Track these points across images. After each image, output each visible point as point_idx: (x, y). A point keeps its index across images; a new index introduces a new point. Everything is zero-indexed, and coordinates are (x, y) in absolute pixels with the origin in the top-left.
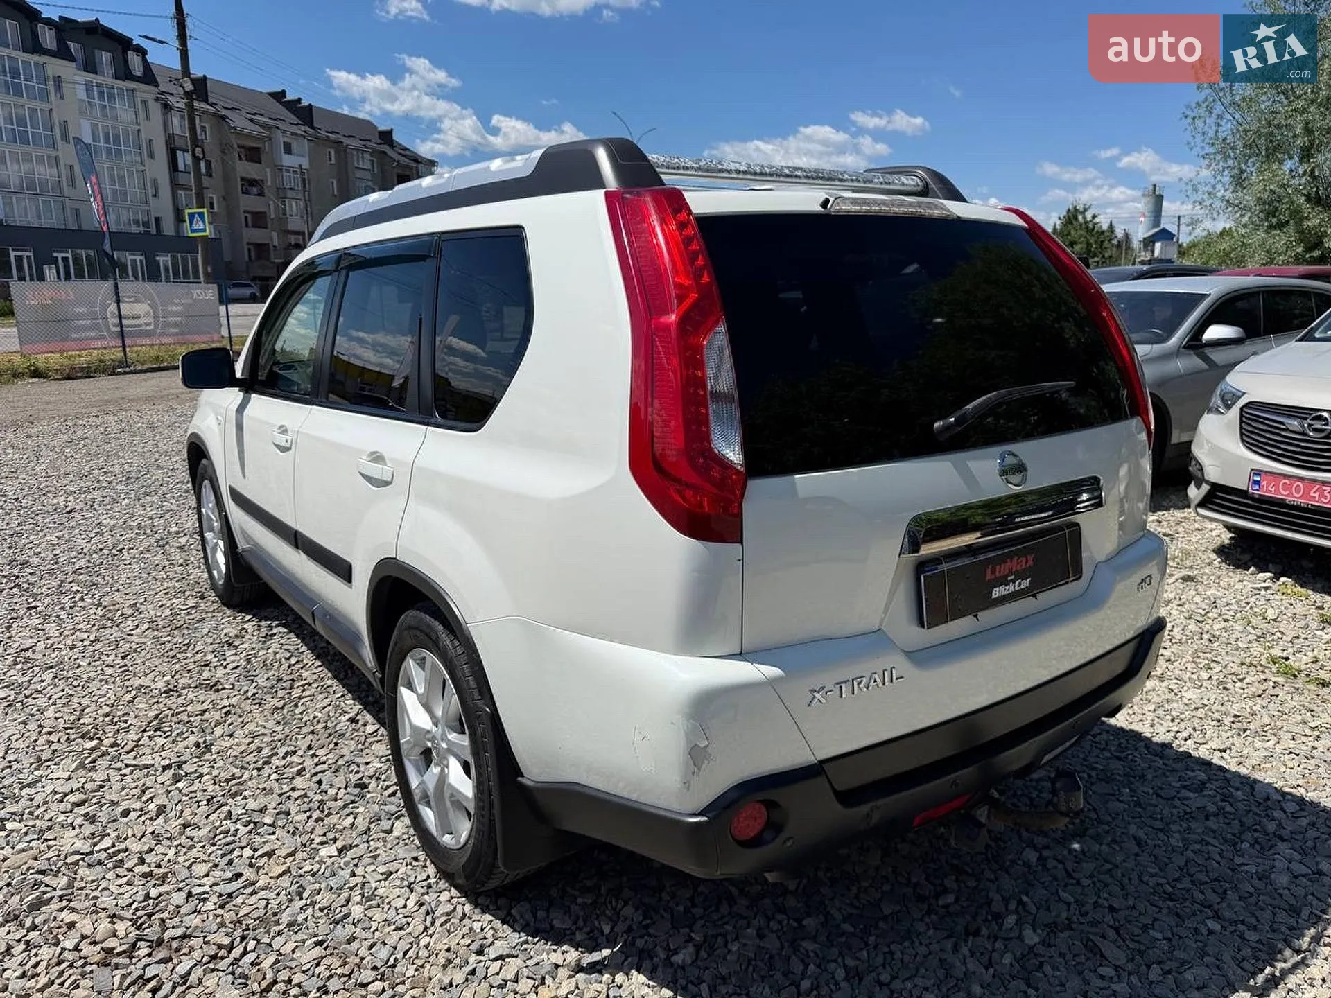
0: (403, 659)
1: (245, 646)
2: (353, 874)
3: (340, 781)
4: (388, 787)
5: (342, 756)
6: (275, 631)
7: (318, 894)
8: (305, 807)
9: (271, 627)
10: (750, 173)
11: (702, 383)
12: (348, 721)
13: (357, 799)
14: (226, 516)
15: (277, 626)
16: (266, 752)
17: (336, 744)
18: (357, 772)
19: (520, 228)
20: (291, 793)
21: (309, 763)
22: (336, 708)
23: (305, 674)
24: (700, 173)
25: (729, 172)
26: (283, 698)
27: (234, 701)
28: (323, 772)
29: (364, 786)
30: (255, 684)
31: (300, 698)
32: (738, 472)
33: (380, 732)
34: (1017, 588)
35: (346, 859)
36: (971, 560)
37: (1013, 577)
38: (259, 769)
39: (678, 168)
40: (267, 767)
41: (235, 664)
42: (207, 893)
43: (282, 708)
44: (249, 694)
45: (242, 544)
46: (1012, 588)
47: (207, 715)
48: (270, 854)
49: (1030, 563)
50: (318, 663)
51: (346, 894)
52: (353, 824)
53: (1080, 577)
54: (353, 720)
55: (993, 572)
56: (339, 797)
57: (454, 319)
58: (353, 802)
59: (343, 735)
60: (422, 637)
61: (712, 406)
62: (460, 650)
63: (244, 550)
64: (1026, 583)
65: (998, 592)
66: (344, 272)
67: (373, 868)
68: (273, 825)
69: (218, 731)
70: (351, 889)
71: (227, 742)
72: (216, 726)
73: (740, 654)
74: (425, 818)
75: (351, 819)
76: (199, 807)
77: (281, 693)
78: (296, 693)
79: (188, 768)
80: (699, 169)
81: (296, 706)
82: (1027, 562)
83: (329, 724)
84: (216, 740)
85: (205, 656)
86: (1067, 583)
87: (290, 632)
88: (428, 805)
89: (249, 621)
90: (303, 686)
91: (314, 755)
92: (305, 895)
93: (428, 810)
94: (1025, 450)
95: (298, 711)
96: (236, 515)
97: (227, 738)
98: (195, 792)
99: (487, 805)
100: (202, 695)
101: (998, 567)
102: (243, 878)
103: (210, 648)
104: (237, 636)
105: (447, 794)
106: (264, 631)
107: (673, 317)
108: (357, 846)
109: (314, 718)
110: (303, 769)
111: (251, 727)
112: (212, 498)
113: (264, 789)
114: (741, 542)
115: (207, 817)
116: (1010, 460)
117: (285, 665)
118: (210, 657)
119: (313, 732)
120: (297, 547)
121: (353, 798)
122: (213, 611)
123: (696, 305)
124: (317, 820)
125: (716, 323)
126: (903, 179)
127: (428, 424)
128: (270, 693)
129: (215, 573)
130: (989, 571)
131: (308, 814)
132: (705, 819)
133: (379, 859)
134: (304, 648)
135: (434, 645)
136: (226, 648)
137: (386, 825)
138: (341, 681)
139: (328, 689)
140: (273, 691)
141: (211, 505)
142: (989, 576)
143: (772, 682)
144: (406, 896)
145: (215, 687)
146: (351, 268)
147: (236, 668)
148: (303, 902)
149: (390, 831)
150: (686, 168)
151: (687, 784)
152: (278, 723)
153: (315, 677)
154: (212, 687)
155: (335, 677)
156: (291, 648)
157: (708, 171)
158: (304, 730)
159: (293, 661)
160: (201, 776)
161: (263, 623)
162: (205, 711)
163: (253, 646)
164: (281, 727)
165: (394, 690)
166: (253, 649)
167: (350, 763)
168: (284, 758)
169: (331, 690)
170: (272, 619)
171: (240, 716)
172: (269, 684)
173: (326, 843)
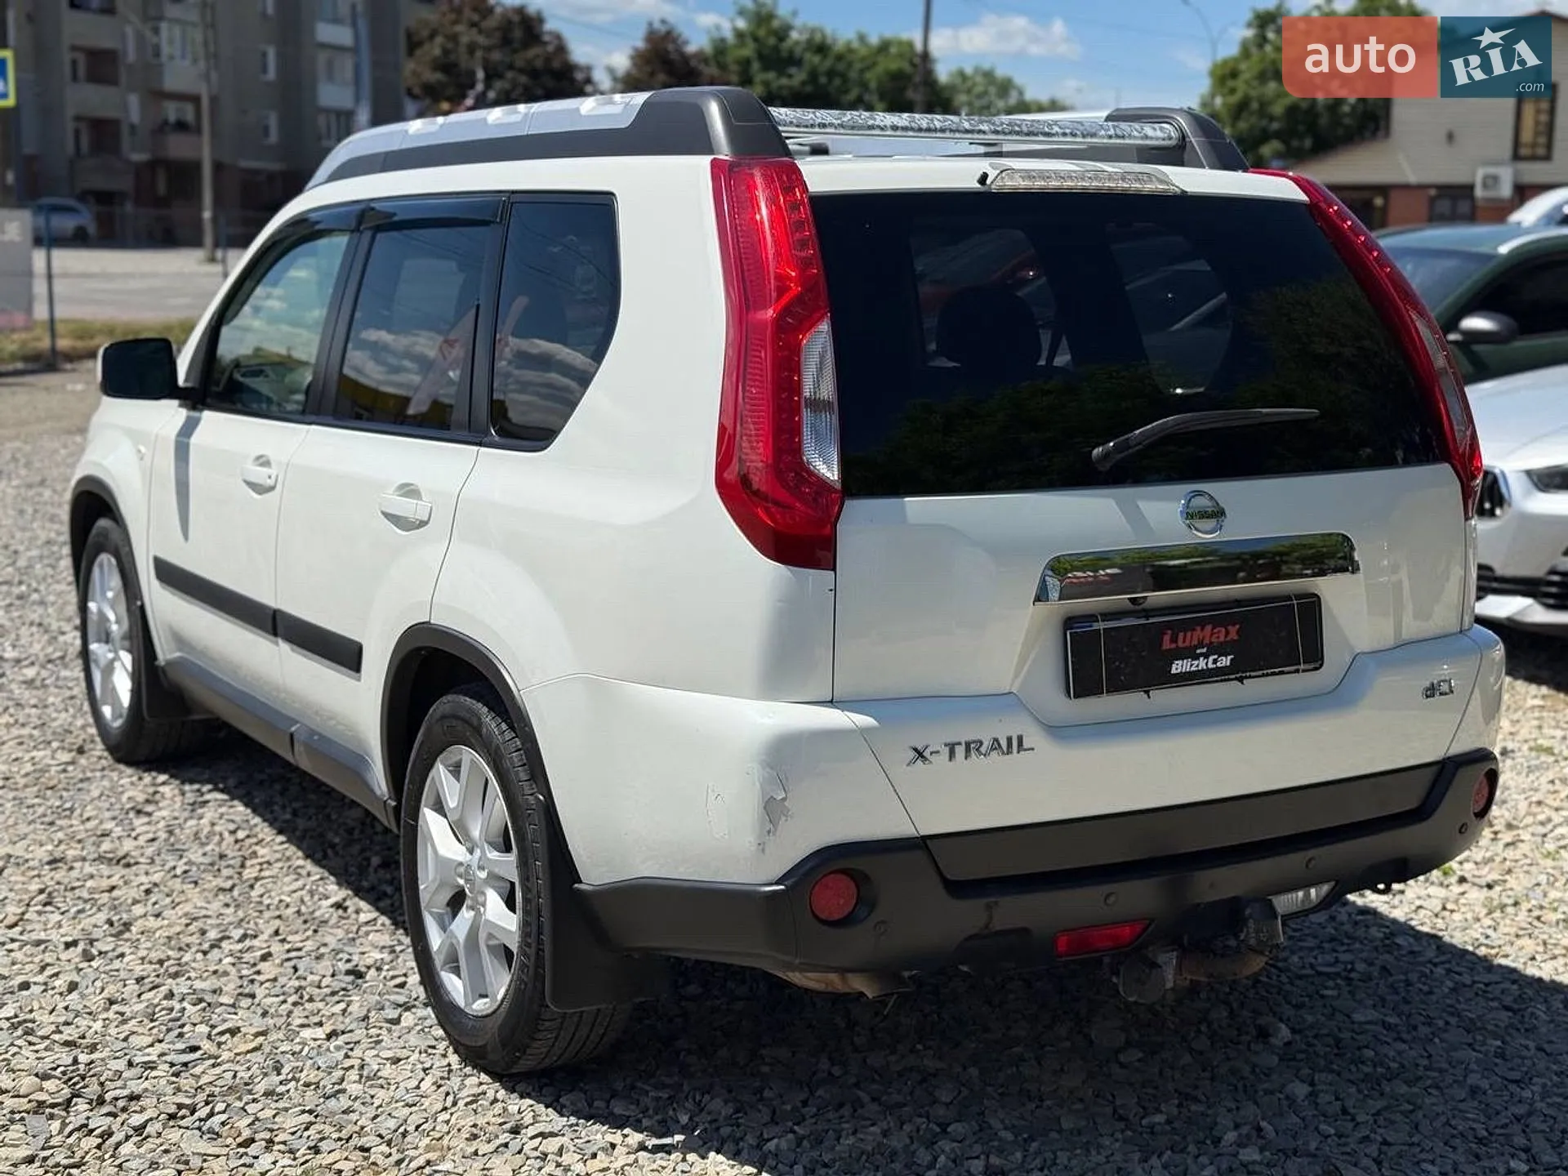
0: (430, 766)
1: (164, 813)
2: (347, 1056)
3: (324, 966)
4: (393, 977)
5: (325, 945)
6: (208, 797)
7: (301, 1071)
8: (277, 990)
9: (201, 793)
10: (912, 129)
11: (797, 388)
12: (332, 906)
13: (350, 987)
14: (142, 608)
15: (210, 791)
16: (213, 934)
17: (315, 931)
18: (349, 961)
19: (612, 194)
20: (255, 977)
21: (277, 948)
22: (312, 893)
23: (261, 851)
24: (842, 131)
25: (882, 128)
26: (230, 878)
27: (156, 878)
28: (301, 958)
29: (359, 975)
30: (184, 860)
31: (257, 879)
32: (836, 491)
33: (380, 922)
34: (1211, 666)
35: (337, 1043)
36: (1143, 621)
37: (1205, 650)
38: (205, 953)
39: (812, 126)
40: (216, 950)
41: (151, 836)
42: (154, 1062)
43: (231, 889)
44: (179, 871)
45: (165, 652)
46: (1201, 664)
47: (116, 893)
48: (233, 1032)
49: (1233, 635)
50: (281, 838)
51: (338, 1074)
52: (344, 1011)
53: (1321, 665)
54: (338, 906)
55: (1174, 640)
56: (323, 985)
57: (522, 302)
58: (344, 989)
59: (326, 922)
60: (460, 726)
61: (807, 416)
62: (509, 735)
63: (169, 663)
64: (1225, 661)
65: (1178, 667)
66: (367, 235)
67: (374, 1052)
68: (233, 1006)
69: (138, 910)
70: (347, 1069)
71: (152, 923)
72: (133, 904)
73: (831, 702)
74: (449, 987)
75: (342, 1005)
76: (125, 986)
77: (226, 872)
78: (249, 873)
79: (100, 946)
80: (842, 126)
81: (252, 887)
82: (1227, 633)
83: (303, 909)
84: (136, 919)
85: (101, 822)
86: (1297, 671)
87: (232, 799)
88: (456, 971)
89: (164, 783)
90: (261, 864)
91: (283, 941)
92: (284, 1071)
93: (454, 977)
94: (1223, 491)
95: (254, 894)
96: (162, 603)
97: (152, 919)
98: (117, 970)
99: (534, 929)
100: (105, 869)
101: (1181, 635)
102: (201, 1052)
103: (108, 815)
104: (148, 801)
105: (482, 936)
106: (190, 797)
107: (770, 312)
108: (351, 1031)
109: (281, 901)
110: (269, 954)
111: (188, 908)
112: (116, 581)
113: (215, 972)
114: (834, 569)
115: (139, 996)
116: (1201, 502)
117: (231, 839)
118: (109, 825)
119: (279, 917)
120: (275, 634)
121: (344, 985)
122: (103, 769)
123: (799, 299)
124: (295, 1004)
125: (820, 319)
126: (1148, 130)
127: (480, 444)
128: (210, 871)
129: (107, 711)
130: (1167, 638)
131: (282, 998)
132: (782, 887)
133: (383, 1044)
134: (257, 820)
135: (474, 737)
136: (132, 815)
137: (392, 1014)
138: (318, 862)
139: (299, 870)
140: (213, 867)
141: (110, 594)
142: (1167, 644)
143: (864, 732)
144: (420, 1078)
145: (125, 861)
146: (378, 229)
147: (153, 840)
148: (282, 1077)
149: (396, 1021)
150: (824, 126)
151: (762, 846)
152: (227, 905)
153: (278, 856)
154: (118, 862)
155: (307, 856)
156: (238, 819)
157: (853, 128)
158: (267, 915)
159: (241, 835)
160: (122, 955)
161: (187, 787)
162: (113, 888)
163: (176, 814)
164: (231, 910)
165: (415, 813)
166: (176, 818)
167: (336, 952)
168: (240, 941)
169: (304, 872)
170: (203, 782)
171: (168, 895)
172: (207, 860)
173: (309, 1026)
